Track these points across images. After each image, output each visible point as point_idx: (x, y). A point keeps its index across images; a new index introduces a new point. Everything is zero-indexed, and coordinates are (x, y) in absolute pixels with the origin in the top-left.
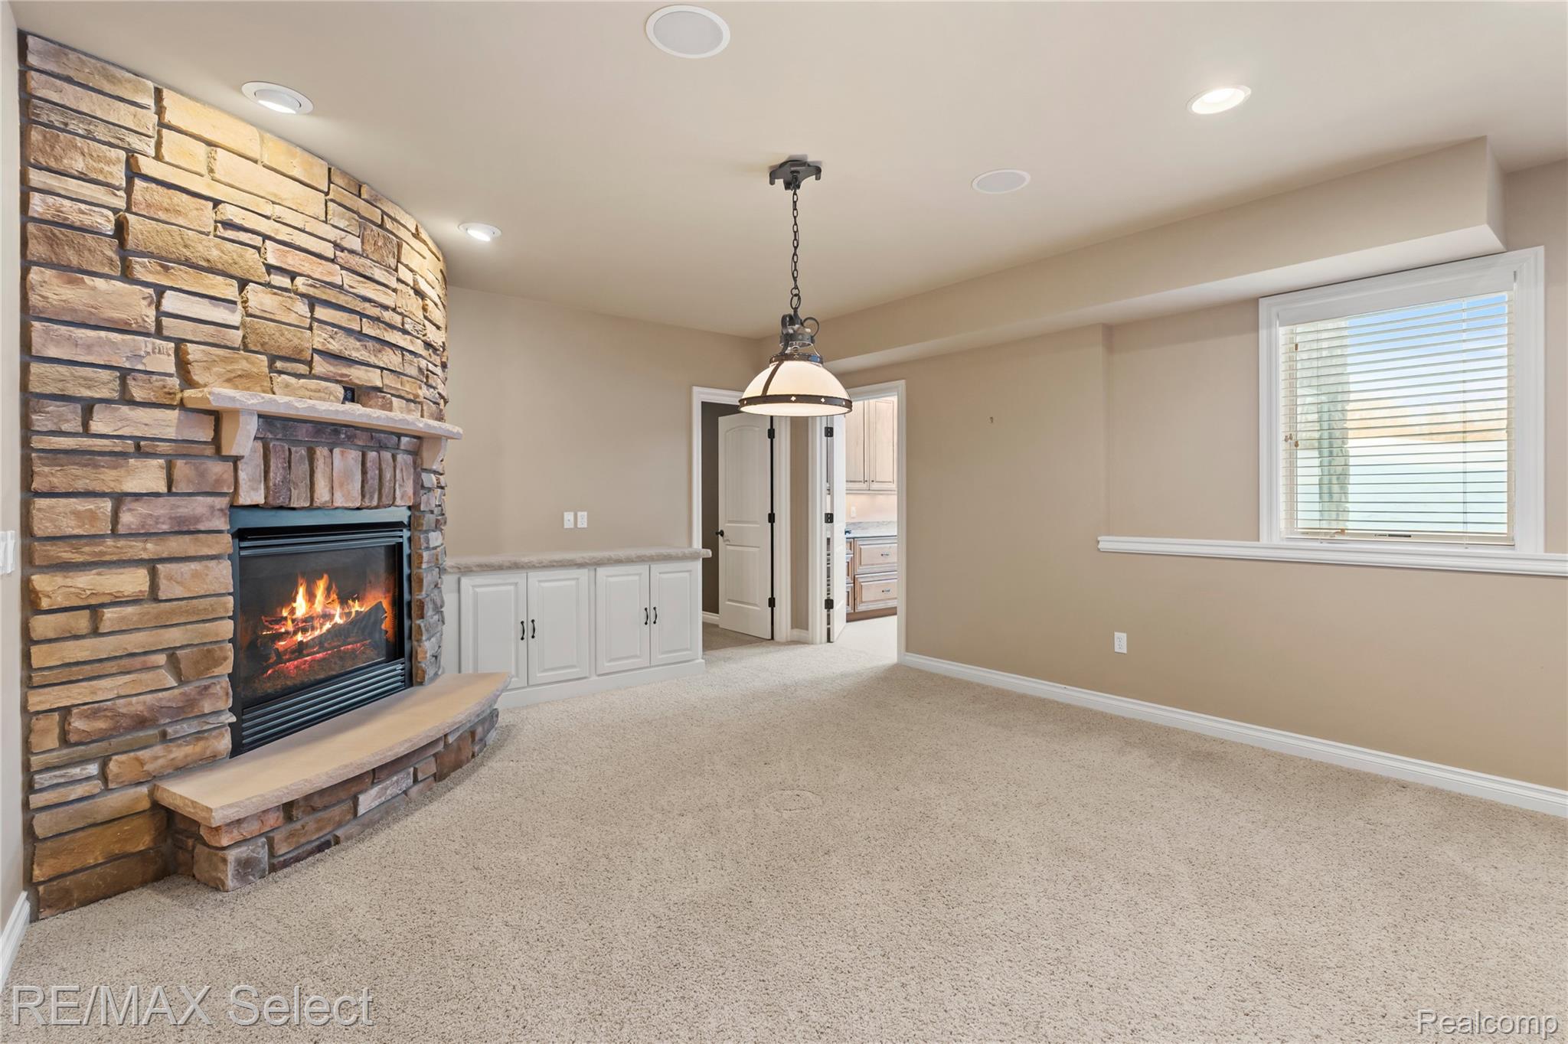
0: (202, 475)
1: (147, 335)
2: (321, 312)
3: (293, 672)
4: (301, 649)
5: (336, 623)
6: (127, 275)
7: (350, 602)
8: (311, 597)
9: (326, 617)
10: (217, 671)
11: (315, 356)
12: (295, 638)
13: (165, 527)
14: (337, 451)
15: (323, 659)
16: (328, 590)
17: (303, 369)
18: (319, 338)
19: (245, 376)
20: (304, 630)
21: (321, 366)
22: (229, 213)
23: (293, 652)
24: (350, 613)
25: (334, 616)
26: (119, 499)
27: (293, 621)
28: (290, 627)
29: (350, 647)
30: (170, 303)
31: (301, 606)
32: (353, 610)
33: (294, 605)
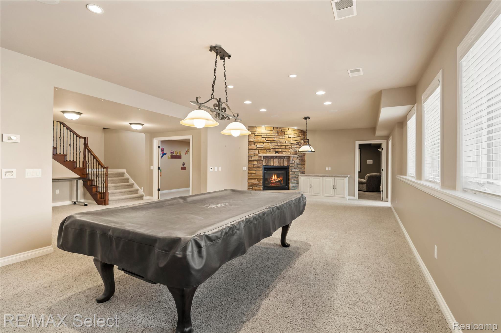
0: (260, 162)
1: (256, 150)
2: (272, 144)
3: (272, 184)
6: (254, 145)
7: (279, 178)
8: (275, 177)
10: (261, 181)
11: (272, 149)
13: (257, 167)
14: (274, 159)
15: (275, 184)
16: (276, 176)
17: (270, 150)
18: (272, 147)
19: (264, 152)
20: (274, 180)
21: (272, 150)
22: (262, 136)
23: (272, 182)
25: (277, 180)
26: (254, 164)
28: (272, 180)
29: (278, 183)
30: (258, 146)
33: (272, 177)
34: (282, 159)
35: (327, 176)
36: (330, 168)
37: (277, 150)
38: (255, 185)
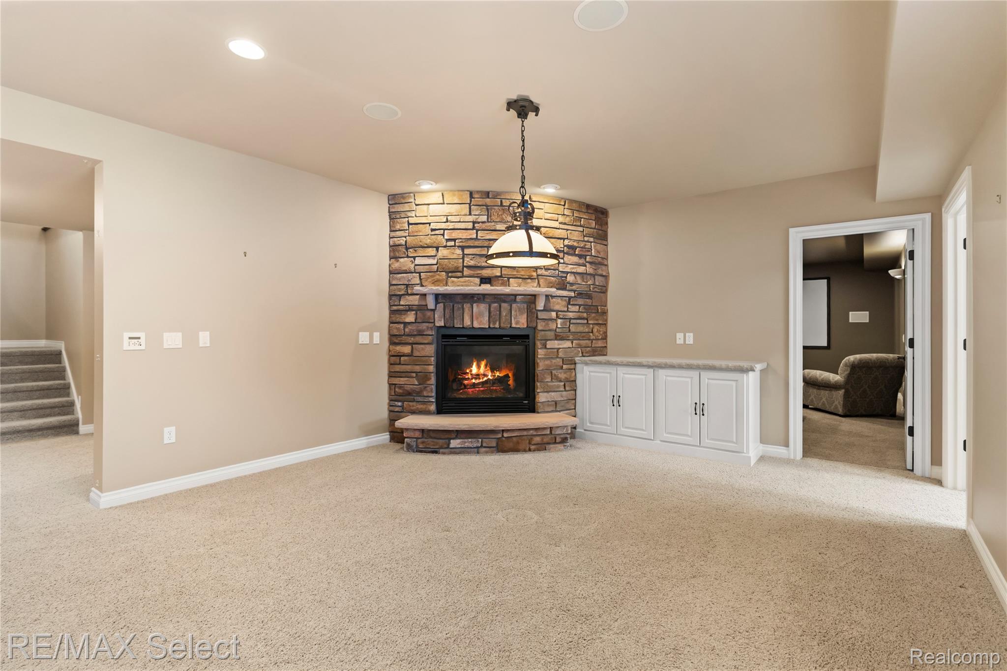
0: (424, 315)
1: (412, 273)
2: (467, 251)
3: (471, 393)
4: (474, 385)
5: (489, 379)
6: (408, 257)
7: (495, 371)
8: (479, 367)
9: (485, 375)
10: (430, 382)
11: (465, 269)
12: (472, 381)
13: (415, 333)
14: (475, 305)
15: (483, 391)
16: (486, 366)
17: (459, 274)
18: (468, 261)
19: (438, 281)
20: (476, 379)
21: (466, 272)
22: (433, 226)
23: (471, 386)
24: (495, 376)
25: (488, 376)
26: (406, 324)
27: (471, 374)
28: (470, 376)
29: (494, 388)
30: (418, 261)
31: (474, 369)
32: (496, 375)
33: (472, 369)
34: (504, 305)
35: (672, 367)
36: (692, 334)
37: (486, 273)
38: (409, 394)
